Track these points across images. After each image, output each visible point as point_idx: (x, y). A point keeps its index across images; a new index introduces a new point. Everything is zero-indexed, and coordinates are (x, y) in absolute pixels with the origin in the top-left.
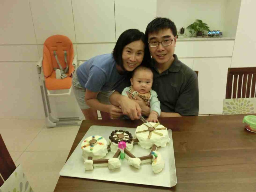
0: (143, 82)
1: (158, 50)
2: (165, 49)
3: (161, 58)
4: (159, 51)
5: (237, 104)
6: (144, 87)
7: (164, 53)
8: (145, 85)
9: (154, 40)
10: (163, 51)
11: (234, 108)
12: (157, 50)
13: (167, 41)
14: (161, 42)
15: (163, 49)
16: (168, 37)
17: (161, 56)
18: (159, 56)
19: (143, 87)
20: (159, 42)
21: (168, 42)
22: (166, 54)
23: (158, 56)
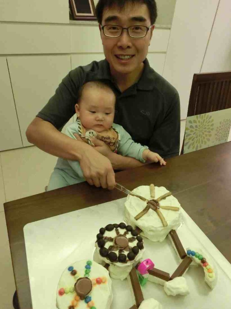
0: (98, 112)
1: (119, 44)
2: (134, 45)
3: (123, 61)
4: (121, 48)
5: (199, 122)
6: (102, 121)
7: (131, 51)
8: (103, 118)
9: (113, 23)
10: (129, 47)
11: (196, 126)
12: (116, 45)
13: (137, 28)
14: (127, 29)
15: (130, 44)
16: (141, 20)
17: (123, 57)
18: (121, 57)
19: (98, 120)
20: (123, 29)
21: (139, 31)
22: (133, 56)
23: (117, 56)
